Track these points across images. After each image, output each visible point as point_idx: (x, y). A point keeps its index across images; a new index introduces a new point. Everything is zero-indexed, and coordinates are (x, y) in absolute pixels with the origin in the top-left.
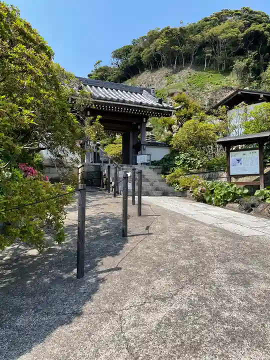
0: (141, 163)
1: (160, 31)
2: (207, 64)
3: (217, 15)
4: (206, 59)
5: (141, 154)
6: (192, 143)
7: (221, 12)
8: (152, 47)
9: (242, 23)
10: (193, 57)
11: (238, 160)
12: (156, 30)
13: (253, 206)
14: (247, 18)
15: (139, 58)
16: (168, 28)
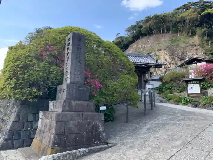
0: (148, 89)
1: (152, 16)
2: (180, 32)
3: (185, 6)
4: (179, 30)
5: (148, 85)
6: (172, 80)
7: (186, 4)
8: (148, 25)
9: (200, 10)
10: (171, 29)
11: (191, 88)
12: (149, 16)
13: (197, 105)
14: (203, 6)
15: (140, 31)
16: (156, 15)
